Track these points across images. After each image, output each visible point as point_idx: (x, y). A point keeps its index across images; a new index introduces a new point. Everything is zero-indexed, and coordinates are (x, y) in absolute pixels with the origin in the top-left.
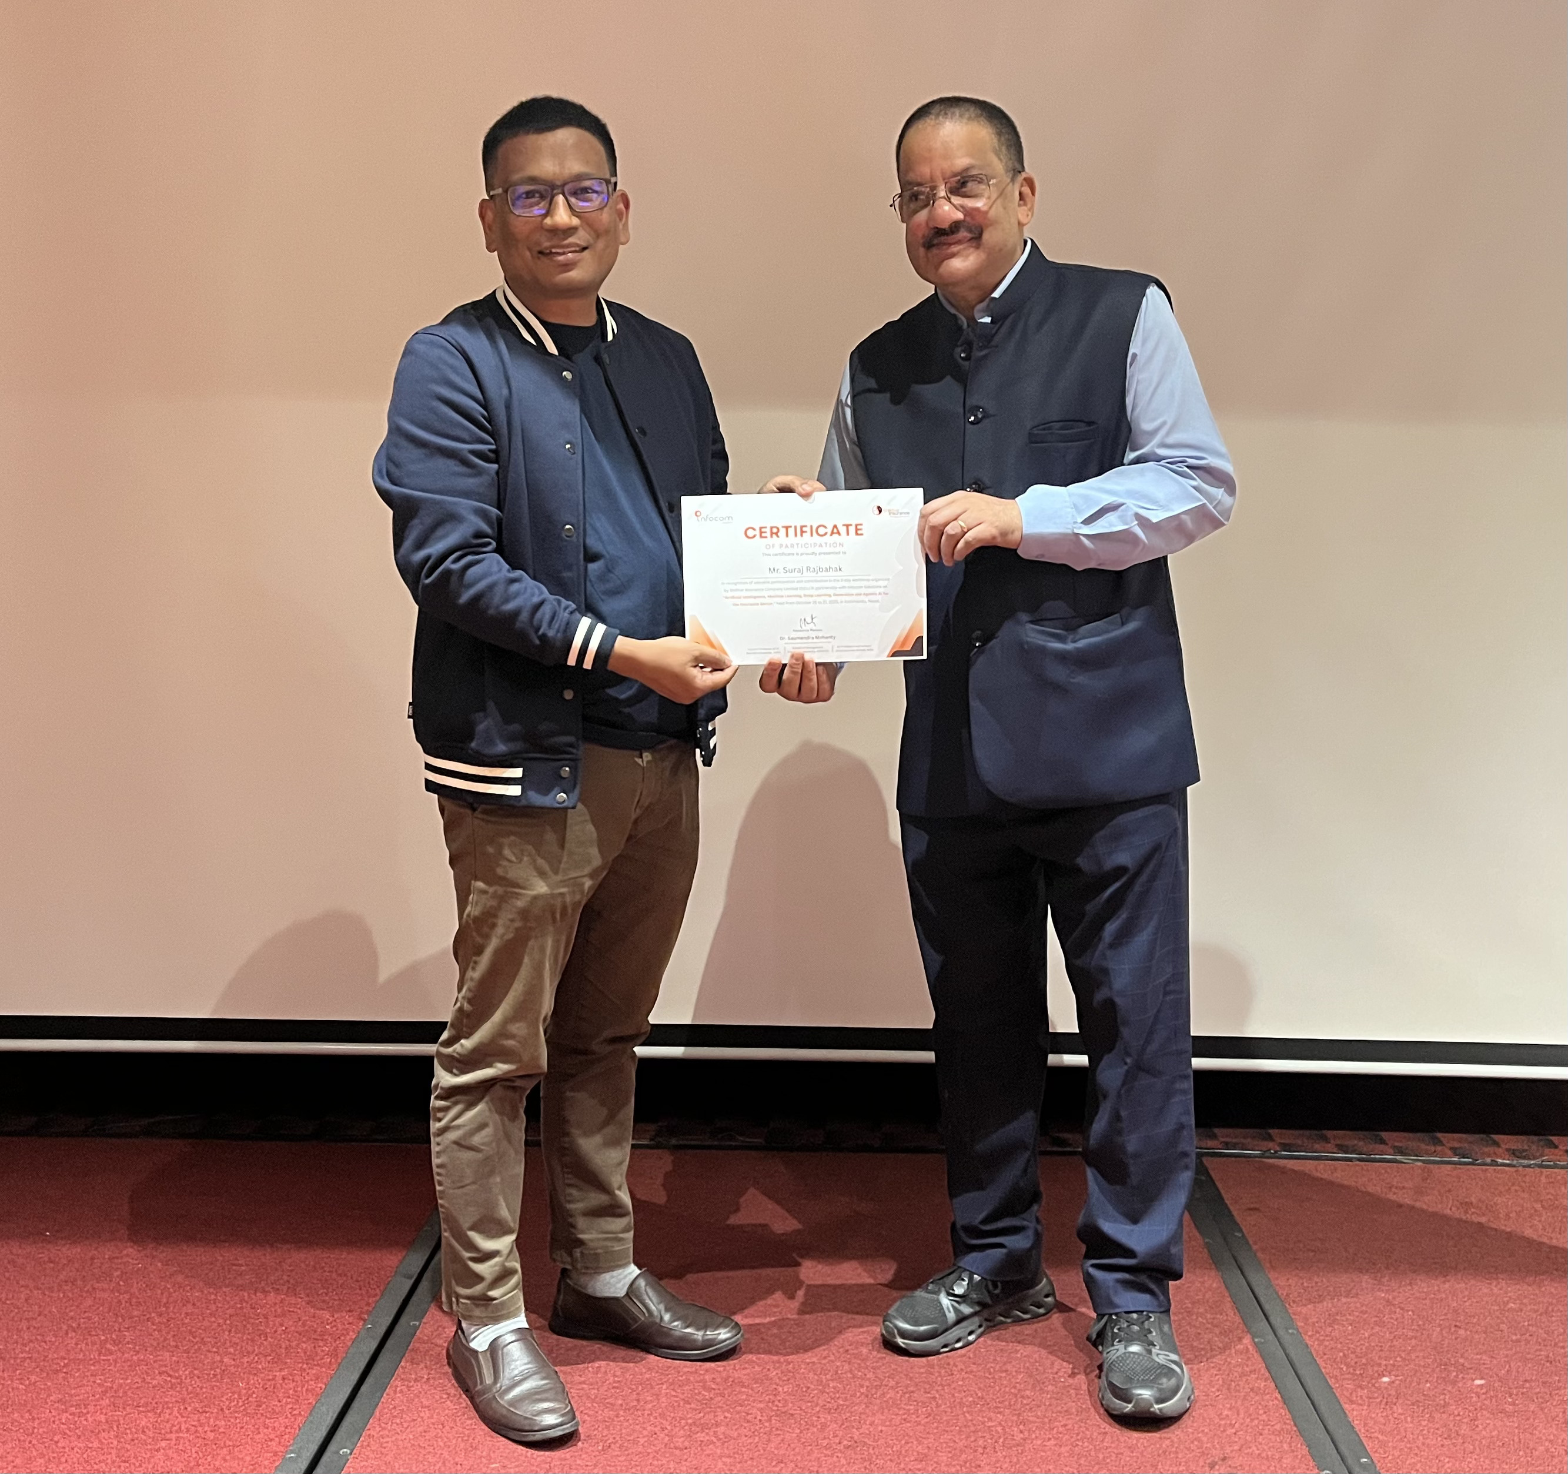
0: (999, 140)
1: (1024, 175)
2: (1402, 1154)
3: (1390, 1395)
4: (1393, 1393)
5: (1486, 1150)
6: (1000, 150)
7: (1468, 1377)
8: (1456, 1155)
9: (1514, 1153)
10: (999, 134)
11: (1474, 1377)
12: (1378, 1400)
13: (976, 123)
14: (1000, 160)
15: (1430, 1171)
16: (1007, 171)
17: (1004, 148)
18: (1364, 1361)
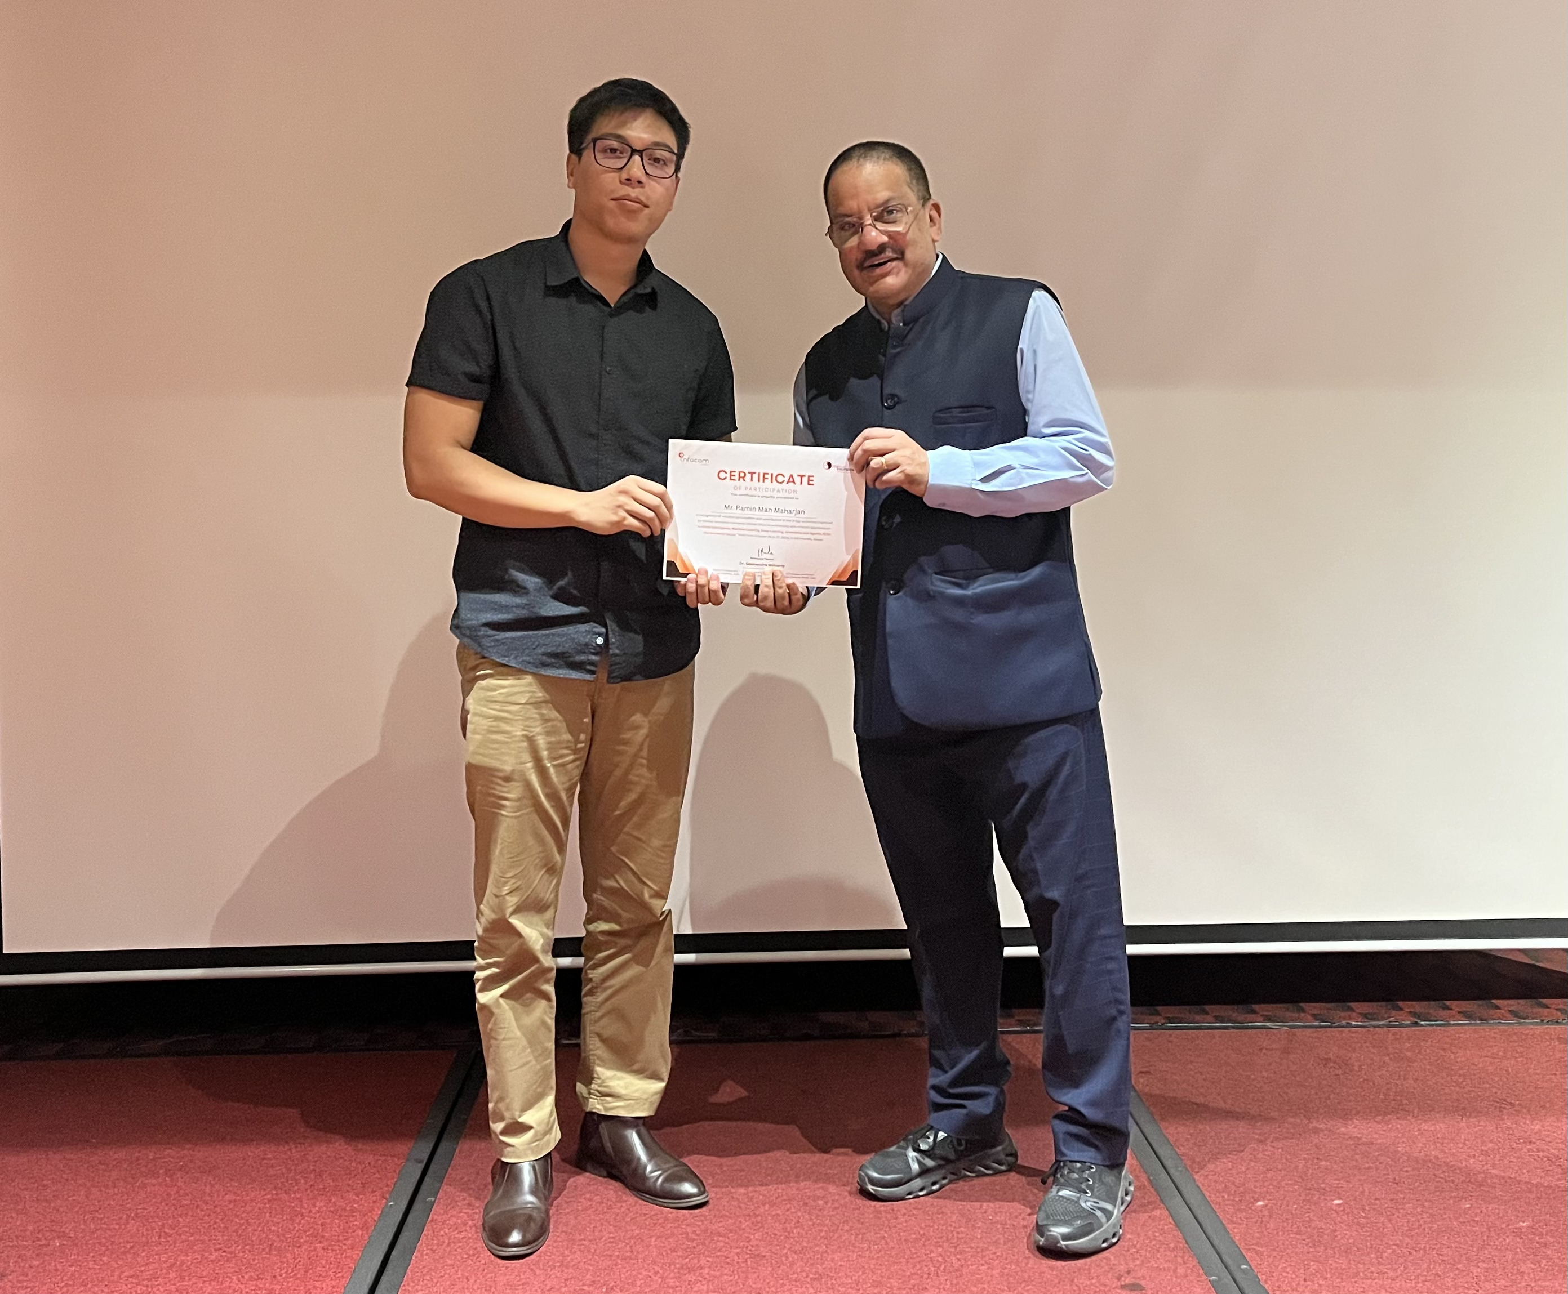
0: (910, 175)
1: (931, 202)
2: (1270, 1020)
3: (1264, 1216)
4: (1266, 1213)
5: (1342, 1014)
6: (912, 183)
7: (1328, 1198)
8: (1316, 1019)
9: (1366, 1016)
10: (910, 170)
11: (1333, 1198)
12: (1254, 1220)
13: (890, 162)
14: (913, 191)
15: (1294, 1034)
16: (919, 199)
17: (914, 182)
18: (1242, 1189)
